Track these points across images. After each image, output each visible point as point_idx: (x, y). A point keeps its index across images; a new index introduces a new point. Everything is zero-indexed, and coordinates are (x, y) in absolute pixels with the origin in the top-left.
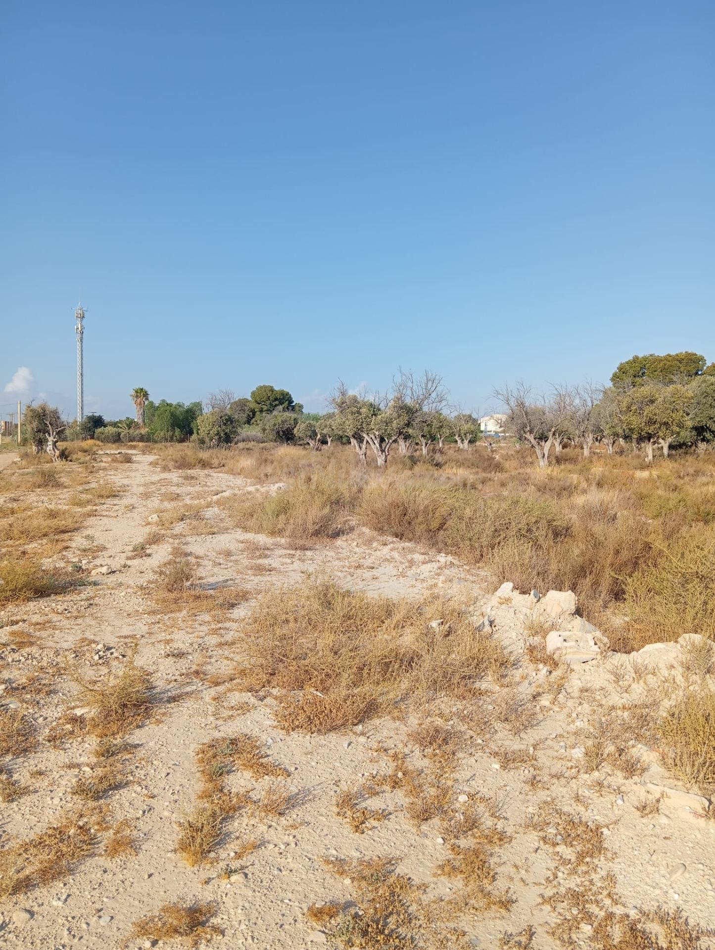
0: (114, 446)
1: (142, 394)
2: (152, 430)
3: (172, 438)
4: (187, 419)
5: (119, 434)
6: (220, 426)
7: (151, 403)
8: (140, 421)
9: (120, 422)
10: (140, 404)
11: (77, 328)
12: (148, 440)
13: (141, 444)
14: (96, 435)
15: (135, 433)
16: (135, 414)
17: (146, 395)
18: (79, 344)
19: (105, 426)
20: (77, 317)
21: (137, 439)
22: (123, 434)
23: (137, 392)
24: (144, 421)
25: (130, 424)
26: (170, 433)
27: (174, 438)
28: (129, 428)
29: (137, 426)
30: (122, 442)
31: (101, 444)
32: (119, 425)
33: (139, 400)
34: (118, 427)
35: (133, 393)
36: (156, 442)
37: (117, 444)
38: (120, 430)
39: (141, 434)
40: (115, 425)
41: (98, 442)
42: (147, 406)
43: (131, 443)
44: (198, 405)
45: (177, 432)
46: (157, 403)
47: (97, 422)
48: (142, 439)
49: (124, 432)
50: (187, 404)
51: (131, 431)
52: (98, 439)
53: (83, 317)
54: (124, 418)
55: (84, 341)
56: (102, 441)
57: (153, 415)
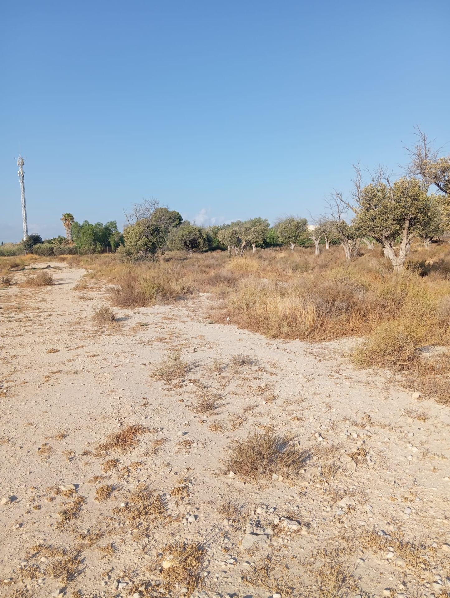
0: (48, 258)
1: (69, 217)
2: (78, 244)
3: (94, 250)
4: (106, 235)
5: (52, 249)
6: (147, 237)
7: (77, 223)
8: (69, 239)
9: (54, 239)
10: (68, 225)
11: (20, 173)
12: (76, 253)
13: (69, 256)
14: (33, 251)
15: (65, 248)
16: (65, 233)
17: (72, 218)
18: (21, 184)
19: (43, 243)
20: (19, 164)
21: (67, 252)
22: (55, 248)
23: (65, 217)
24: (72, 238)
25: (61, 240)
26: (93, 247)
27: (97, 250)
28: (61, 244)
29: (67, 242)
30: (55, 255)
31: (37, 257)
32: (53, 241)
33: (67, 223)
34: (53, 243)
35: (63, 217)
36: (82, 254)
37: (50, 257)
38: (53, 246)
39: (70, 248)
40: (50, 242)
41: (35, 256)
42: (73, 226)
43: (62, 256)
44: (114, 224)
45: (98, 244)
46: (81, 223)
47: (36, 240)
48: (71, 252)
49: (56, 247)
50: (105, 224)
51: (62, 246)
52: (36, 253)
53: (23, 164)
54: (57, 237)
55: (25, 182)
56: (39, 255)
57: (79, 233)
